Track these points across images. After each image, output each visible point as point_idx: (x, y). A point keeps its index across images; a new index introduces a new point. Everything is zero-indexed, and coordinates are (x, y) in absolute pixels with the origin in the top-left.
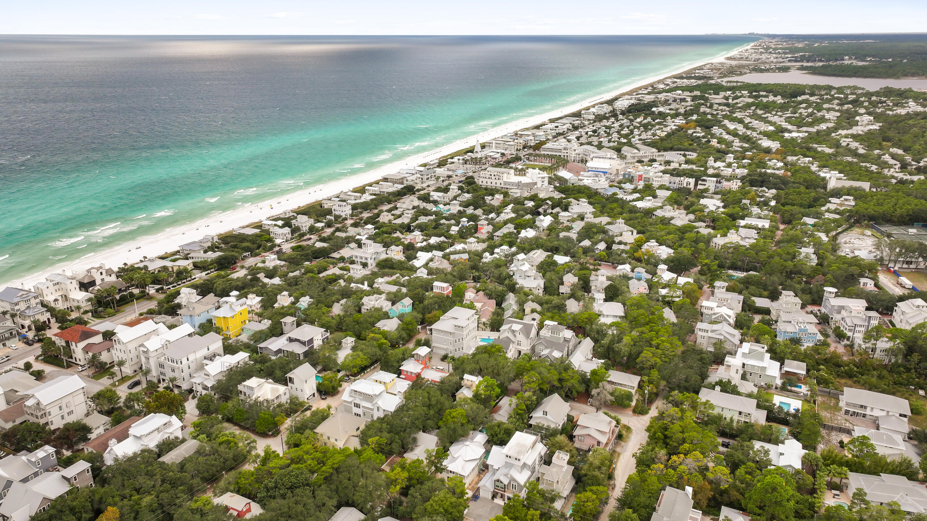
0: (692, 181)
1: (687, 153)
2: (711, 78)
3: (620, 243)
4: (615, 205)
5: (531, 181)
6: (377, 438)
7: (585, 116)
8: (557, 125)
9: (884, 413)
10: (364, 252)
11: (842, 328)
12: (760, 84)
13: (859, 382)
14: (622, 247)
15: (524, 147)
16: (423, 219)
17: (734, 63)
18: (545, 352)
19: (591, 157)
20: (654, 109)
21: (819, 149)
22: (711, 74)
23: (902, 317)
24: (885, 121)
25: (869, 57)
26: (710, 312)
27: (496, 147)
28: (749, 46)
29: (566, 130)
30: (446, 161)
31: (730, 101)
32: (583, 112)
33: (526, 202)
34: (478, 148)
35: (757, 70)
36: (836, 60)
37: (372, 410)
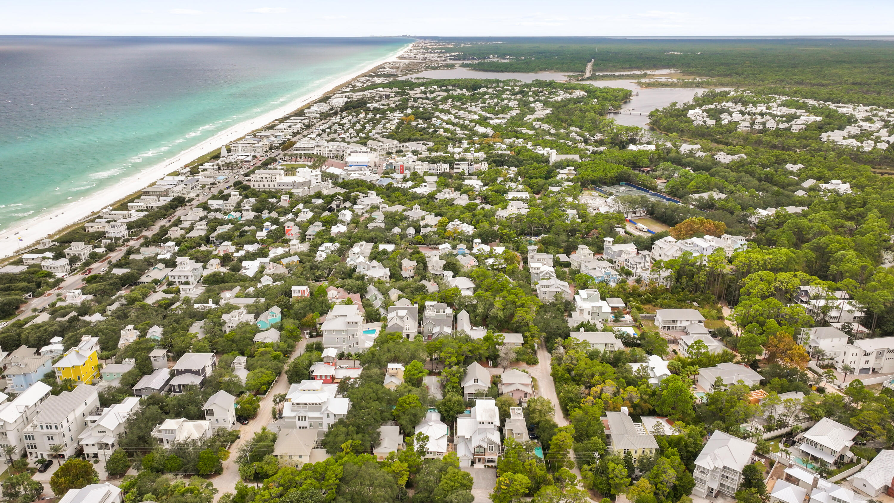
0: (447, 165)
1: (426, 142)
2: (396, 76)
3: (426, 226)
4: (399, 194)
5: (304, 180)
6: (350, 441)
7: (308, 115)
8: (289, 124)
9: (689, 323)
10: (181, 271)
11: (626, 268)
12: (444, 80)
13: (657, 305)
14: (429, 229)
15: (271, 149)
16: (222, 229)
17: (407, 62)
18: (436, 330)
19: (349, 152)
20: (368, 105)
21: (524, 132)
22: (394, 72)
23: (660, 252)
24: (553, 106)
25: (507, 55)
26: (538, 271)
27: (243, 150)
28: (410, 46)
29: (299, 129)
30: (196, 168)
31: (428, 95)
32: (306, 111)
33: (314, 200)
34: (224, 152)
35: (428, 67)
36: (485, 58)
37: (321, 418)
